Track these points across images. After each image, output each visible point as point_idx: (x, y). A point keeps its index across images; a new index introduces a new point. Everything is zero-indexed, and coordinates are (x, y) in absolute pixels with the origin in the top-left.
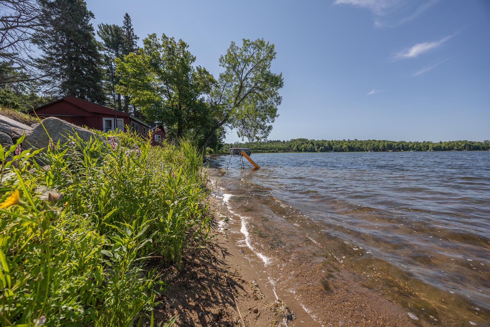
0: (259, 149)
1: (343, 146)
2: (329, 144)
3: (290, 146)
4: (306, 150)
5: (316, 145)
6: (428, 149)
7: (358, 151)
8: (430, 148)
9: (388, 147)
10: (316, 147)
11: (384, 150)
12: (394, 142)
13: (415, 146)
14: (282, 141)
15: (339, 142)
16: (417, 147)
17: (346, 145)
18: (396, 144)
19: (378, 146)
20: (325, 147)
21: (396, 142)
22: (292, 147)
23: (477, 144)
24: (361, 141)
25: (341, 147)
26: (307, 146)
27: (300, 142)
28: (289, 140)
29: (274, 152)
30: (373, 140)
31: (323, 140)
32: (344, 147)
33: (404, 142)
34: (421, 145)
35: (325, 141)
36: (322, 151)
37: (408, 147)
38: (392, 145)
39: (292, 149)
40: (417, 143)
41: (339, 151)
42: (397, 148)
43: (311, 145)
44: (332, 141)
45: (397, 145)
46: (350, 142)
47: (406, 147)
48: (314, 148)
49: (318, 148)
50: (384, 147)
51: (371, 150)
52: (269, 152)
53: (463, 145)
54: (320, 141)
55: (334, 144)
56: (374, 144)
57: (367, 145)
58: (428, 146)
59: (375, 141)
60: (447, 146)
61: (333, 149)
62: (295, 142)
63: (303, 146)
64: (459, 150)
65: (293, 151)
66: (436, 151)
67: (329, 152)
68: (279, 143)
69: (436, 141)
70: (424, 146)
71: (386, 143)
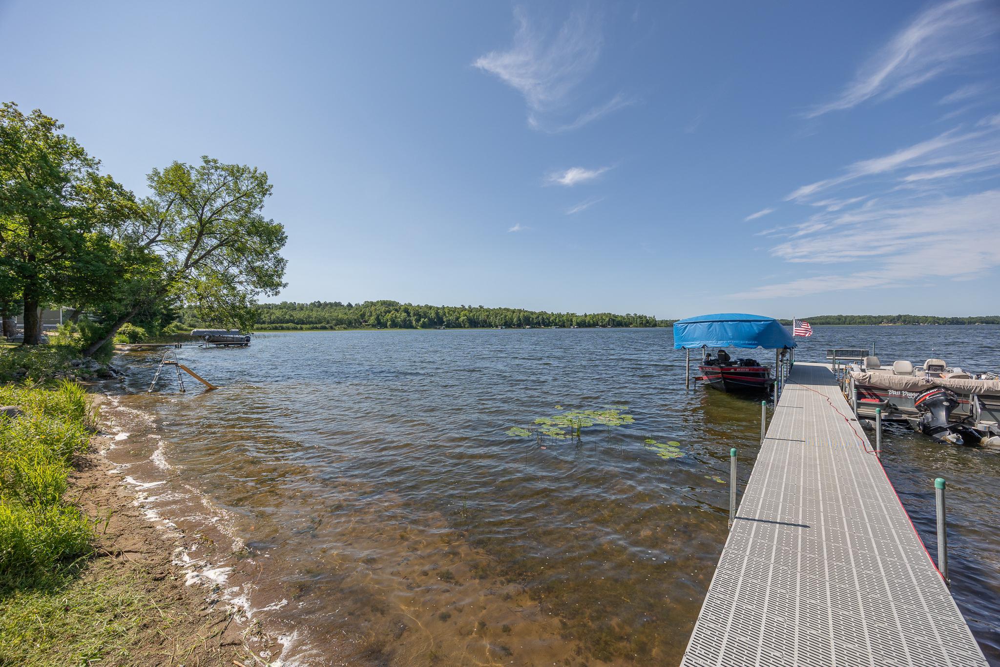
0: (288, 322)
1: (459, 317)
2: (437, 314)
3: (363, 316)
4: (395, 325)
5: (414, 315)
6: (571, 325)
7: (483, 327)
8: (574, 323)
9: (524, 320)
10: (413, 319)
11: (519, 325)
12: (532, 313)
13: (557, 320)
14: (345, 304)
15: (454, 310)
16: (560, 320)
17: (465, 315)
18: (534, 316)
19: (512, 319)
20: (430, 320)
21: (535, 313)
22: (366, 318)
23: (620, 319)
24: (488, 310)
25: (457, 319)
26: (396, 317)
27: (383, 309)
28: (361, 303)
29: (324, 328)
30: (505, 309)
31: (426, 306)
32: (461, 319)
33: (546, 313)
34: (565, 318)
35: (431, 308)
36: (424, 326)
38: (530, 317)
39: (366, 322)
40: (559, 315)
41: (454, 327)
42: (536, 323)
43: (404, 314)
44: (443, 308)
45: (536, 318)
46: (471, 311)
47: (547, 321)
48: (409, 320)
49: (418, 321)
50: (520, 320)
51: (501, 325)
52: (313, 329)
53: (607, 319)
54: (421, 308)
55: (445, 314)
56: (506, 316)
57: (496, 317)
58: (572, 321)
59: (508, 310)
60: (591, 321)
61: (444, 322)
62: (373, 308)
63: (389, 316)
64: (604, 326)
65: (369, 325)
66: (580, 327)
67: (436, 328)
68: (338, 308)
69: (580, 313)
70: (568, 320)
71: (522, 314)
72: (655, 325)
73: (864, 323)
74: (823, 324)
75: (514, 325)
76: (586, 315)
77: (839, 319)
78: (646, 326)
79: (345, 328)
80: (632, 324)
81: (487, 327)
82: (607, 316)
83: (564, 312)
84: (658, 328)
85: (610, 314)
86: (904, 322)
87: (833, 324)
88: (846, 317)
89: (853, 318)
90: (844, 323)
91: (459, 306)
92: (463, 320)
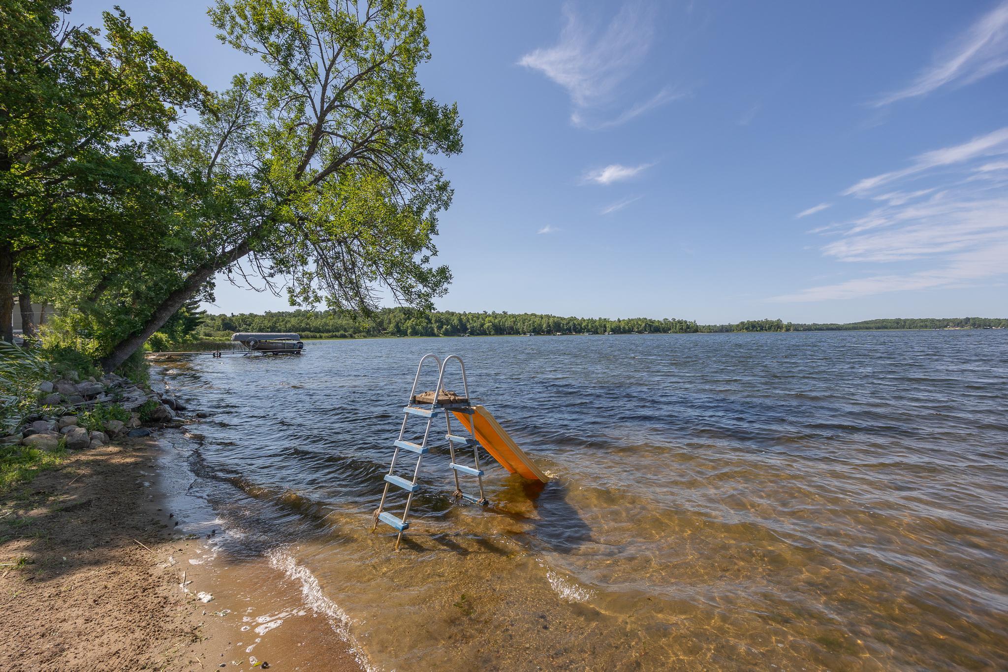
0: (304, 330)
1: (484, 324)
2: (460, 320)
3: (381, 323)
4: (415, 333)
5: (436, 322)
6: (605, 331)
7: (510, 334)
8: (608, 329)
9: (554, 327)
10: (435, 326)
11: (549, 332)
12: (562, 319)
13: (590, 326)
15: (477, 316)
16: (592, 327)
17: (490, 322)
18: (565, 322)
19: (540, 325)
20: (453, 327)
21: (565, 318)
22: (385, 325)
23: (657, 324)
24: (514, 316)
25: (482, 325)
26: (416, 324)
27: (402, 316)
29: (343, 336)
30: (532, 315)
31: (448, 312)
32: (486, 326)
33: (575, 319)
34: (597, 324)
35: (453, 314)
36: (447, 334)
37: (581, 327)
38: (560, 323)
39: (385, 329)
40: (592, 321)
41: (478, 334)
42: (567, 329)
43: (425, 322)
44: (466, 314)
45: (567, 324)
46: (496, 318)
47: (579, 327)
48: (431, 327)
49: (440, 328)
50: (549, 326)
51: (530, 332)
52: (332, 337)
53: (644, 325)
54: (442, 314)
55: (468, 321)
56: (534, 322)
57: (524, 323)
58: (605, 326)
59: (535, 315)
60: (627, 328)
61: (468, 329)
62: (391, 315)
63: (409, 323)
64: (640, 332)
65: (388, 333)
66: (614, 333)
67: (460, 336)
69: (613, 318)
70: (601, 326)
71: (551, 320)
72: (695, 331)
73: (926, 327)
74: (879, 328)
76: (620, 321)
77: (898, 323)
78: (686, 332)
79: (365, 337)
80: (670, 329)
81: (514, 334)
82: (643, 322)
83: (597, 318)
84: (699, 334)
85: (646, 319)
86: (974, 325)
87: (891, 328)
88: (905, 321)
89: (913, 321)
90: (903, 327)
91: (481, 312)
92: (489, 327)
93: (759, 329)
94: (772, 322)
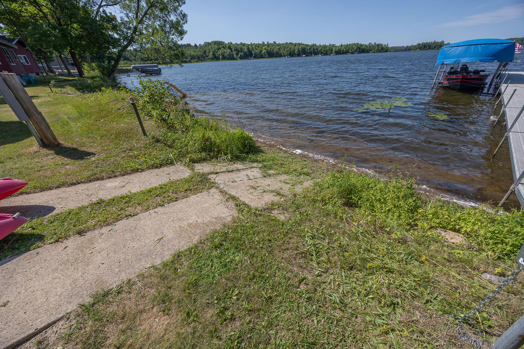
2: (248, 49)
3: (205, 52)
4: (224, 58)
5: (235, 50)
6: (331, 53)
7: (276, 57)
8: (334, 52)
9: (302, 51)
10: (234, 53)
11: (299, 55)
12: (307, 45)
14: (193, 44)
15: (258, 46)
16: (324, 50)
17: (265, 49)
18: (308, 48)
19: (294, 50)
20: (245, 53)
21: (309, 45)
22: (207, 54)
23: (364, 47)
24: (279, 45)
25: (261, 52)
26: (224, 52)
27: (216, 47)
28: (202, 43)
31: (241, 43)
32: (263, 52)
33: (315, 45)
34: (328, 48)
35: (244, 45)
36: (241, 58)
37: (318, 51)
38: (306, 49)
39: (207, 57)
40: (325, 46)
41: (259, 58)
42: (309, 52)
43: (229, 50)
44: (251, 44)
45: (309, 49)
46: (269, 46)
47: (316, 51)
48: (232, 54)
50: (299, 51)
51: (288, 55)
53: (356, 48)
54: (238, 45)
55: (253, 49)
56: (290, 48)
57: (284, 49)
58: (332, 50)
59: (291, 44)
60: (345, 50)
61: (253, 54)
62: (210, 47)
63: (220, 52)
64: (352, 53)
65: (209, 59)
66: (337, 54)
67: (248, 59)
68: (190, 48)
69: (338, 44)
70: (329, 50)
71: (301, 46)
72: (387, 51)
75: (295, 55)
76: (342, 46)
78: (380, 52)
79: (197, 62)
80: (371, 50)
81: (279, 57)
82: (356, 46)
83: (328, 44)
84: (388, 53)
85: (358, 44)
91: (261, 43)
92: (264, 53)
93: (428, 48)
94: (438, 43)
